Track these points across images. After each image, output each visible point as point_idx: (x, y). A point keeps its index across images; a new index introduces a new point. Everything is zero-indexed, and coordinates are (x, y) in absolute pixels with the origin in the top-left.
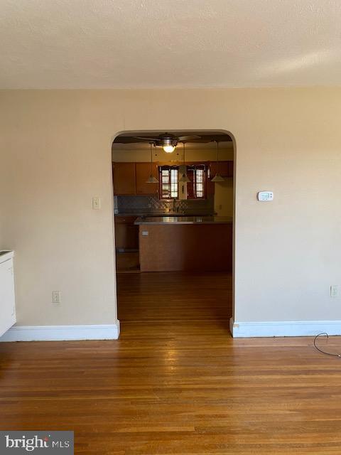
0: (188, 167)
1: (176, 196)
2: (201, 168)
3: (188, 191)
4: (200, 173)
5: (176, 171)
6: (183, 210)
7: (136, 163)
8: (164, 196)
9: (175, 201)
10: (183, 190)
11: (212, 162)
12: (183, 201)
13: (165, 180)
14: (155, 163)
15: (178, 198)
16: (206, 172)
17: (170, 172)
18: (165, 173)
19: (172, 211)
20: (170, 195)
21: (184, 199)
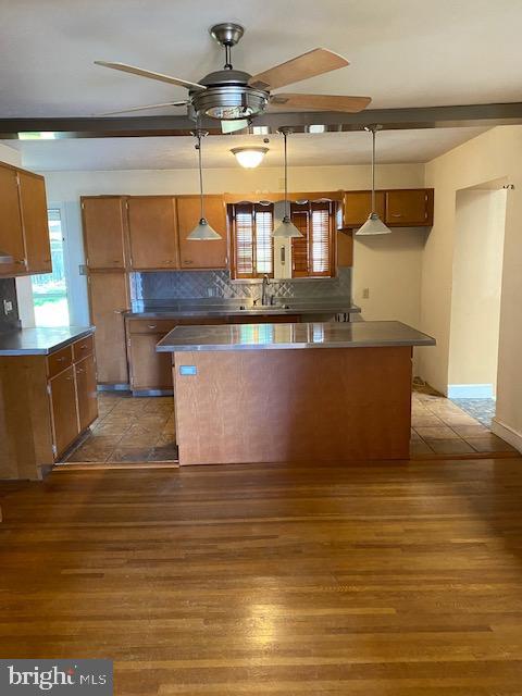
0: (293, 206)
1: (269, 270)
2: (321, 207)
3: (295, 258)
4: (318, 218)
5: (268, 215)
6: (283, 300)
7: (177, 198)
8: (241, 271)
9: (265, 283)
10: (283, 259)
11: (347, 192)
12: (283, 282)
13: (244, 235)
14: (220, 197)
15: (272, 275)
16: (333, 215)
17: (254, 219)
18: (243, 218)
19: (259, 304)
20: (255, 268)
21: (285, 277)
